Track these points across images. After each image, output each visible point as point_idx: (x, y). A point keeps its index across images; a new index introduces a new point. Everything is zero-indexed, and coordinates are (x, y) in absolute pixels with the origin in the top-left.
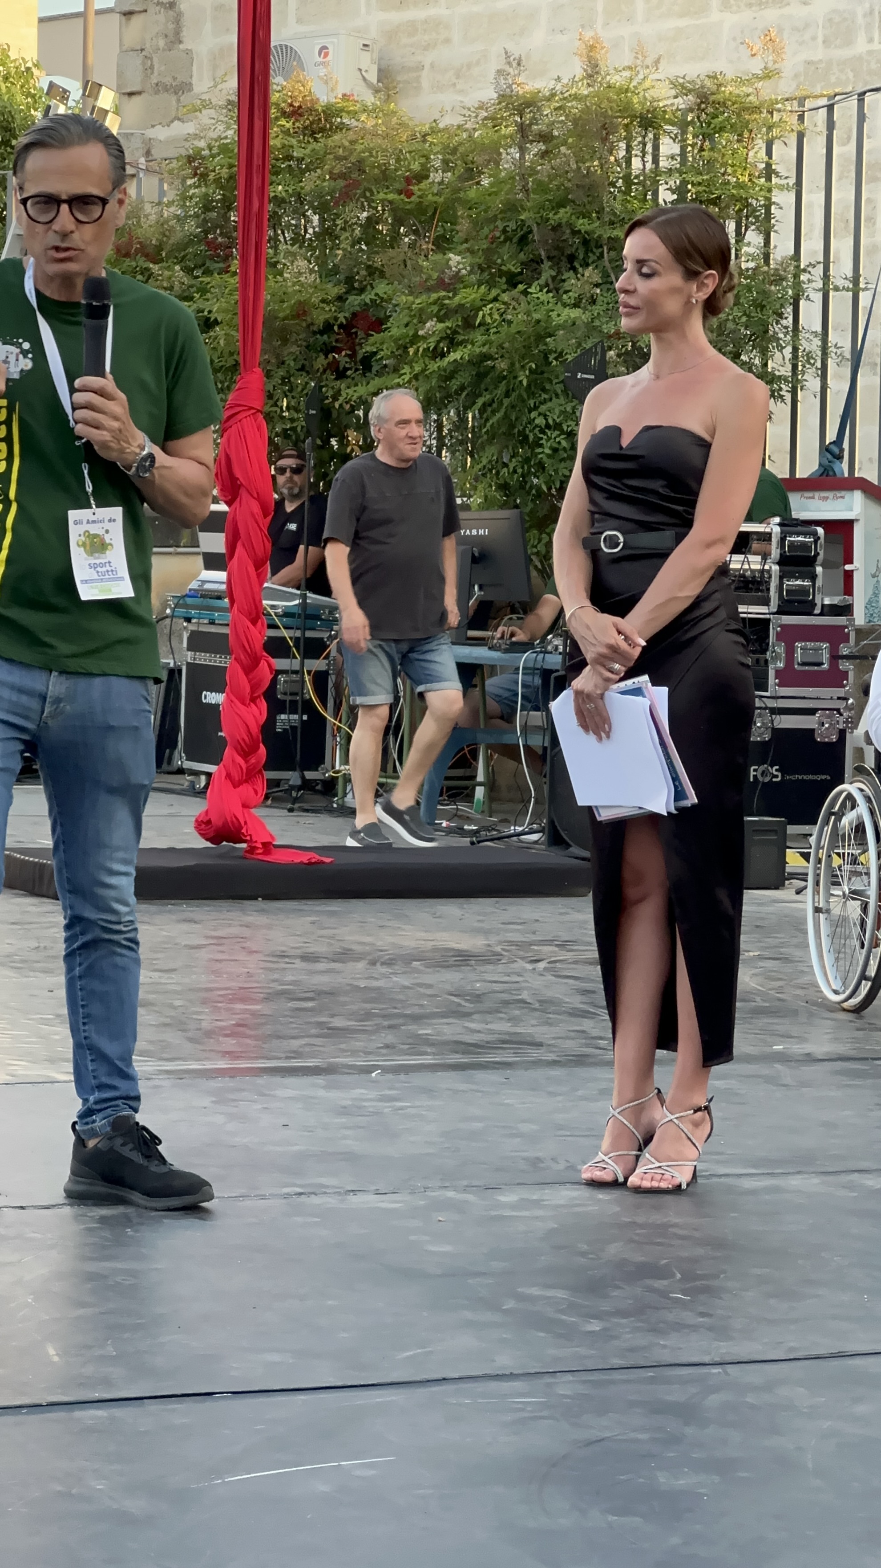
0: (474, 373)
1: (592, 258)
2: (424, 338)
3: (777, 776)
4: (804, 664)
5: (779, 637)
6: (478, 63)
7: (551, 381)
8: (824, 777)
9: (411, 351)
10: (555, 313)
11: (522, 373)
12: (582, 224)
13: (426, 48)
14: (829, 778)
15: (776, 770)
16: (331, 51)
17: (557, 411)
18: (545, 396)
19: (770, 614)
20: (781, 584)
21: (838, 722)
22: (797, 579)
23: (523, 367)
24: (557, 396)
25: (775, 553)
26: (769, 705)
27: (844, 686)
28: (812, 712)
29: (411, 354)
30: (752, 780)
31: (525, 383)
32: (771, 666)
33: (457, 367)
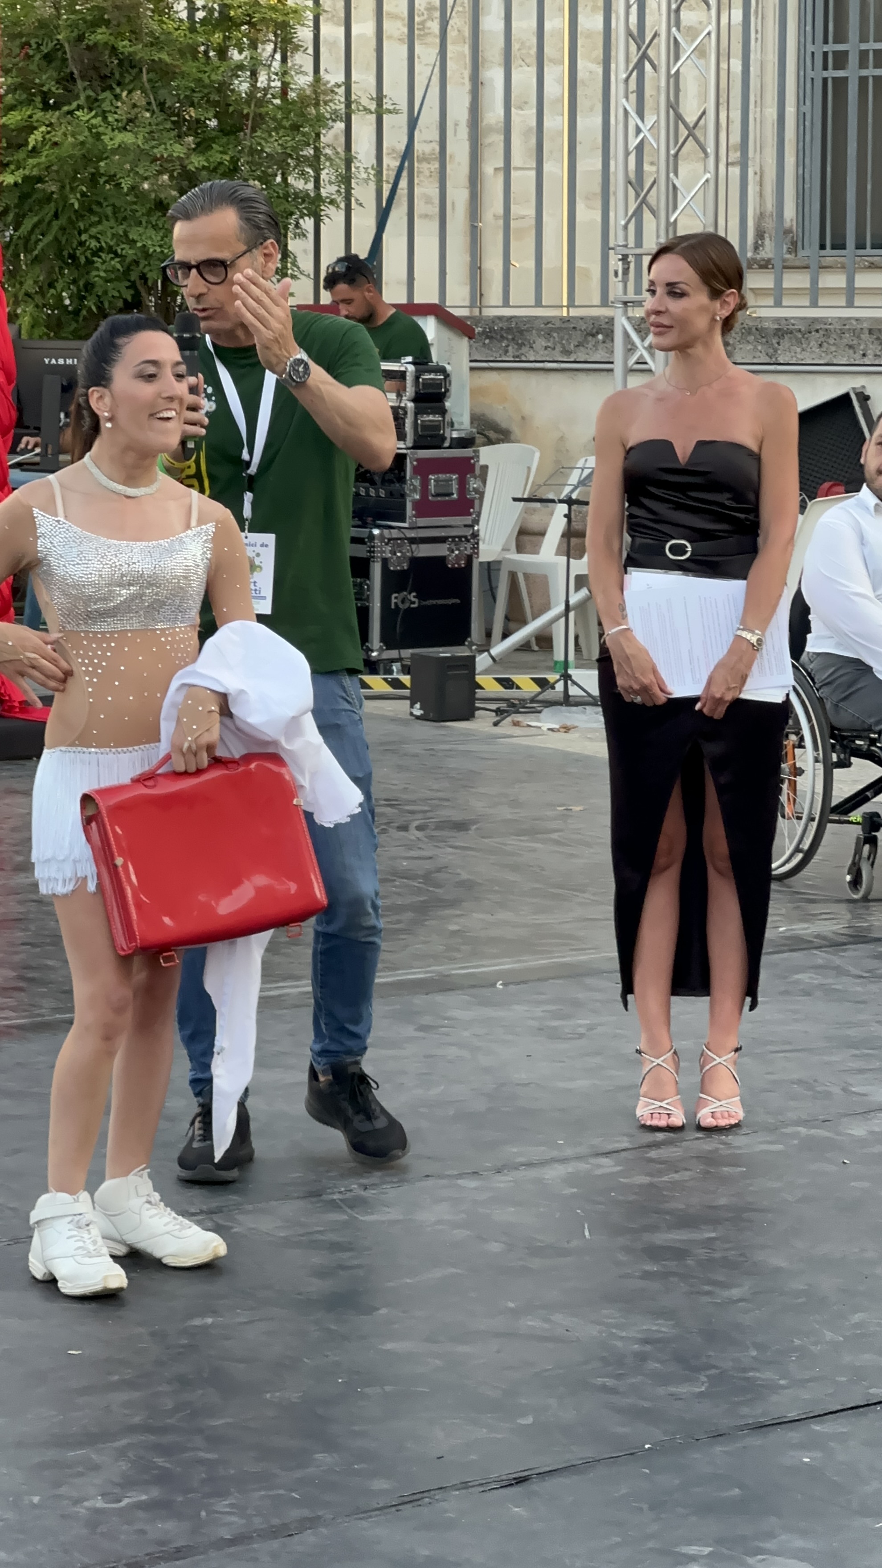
1: (128, 78)
3: (414, 603)
4: (438, 495)
5: (416, 470)
7: (99, 204)
8: (454, 601)
10: (107, 137)
11: (72, 196)
12: (124, 46)
14: (458, 601)
15: (414, 597)
17: (109, 235)
18: (95, 219)
19: (407, 448)
20: (416, 420)
21: (466, 548)
22: (428, 414)
23: (73, 189)
25: (410, 391)
26: (408, 536)
27: (470, 514)
28: (443, 540)
30: (393, 607)
31: (76, 206)
32: (408, 500)
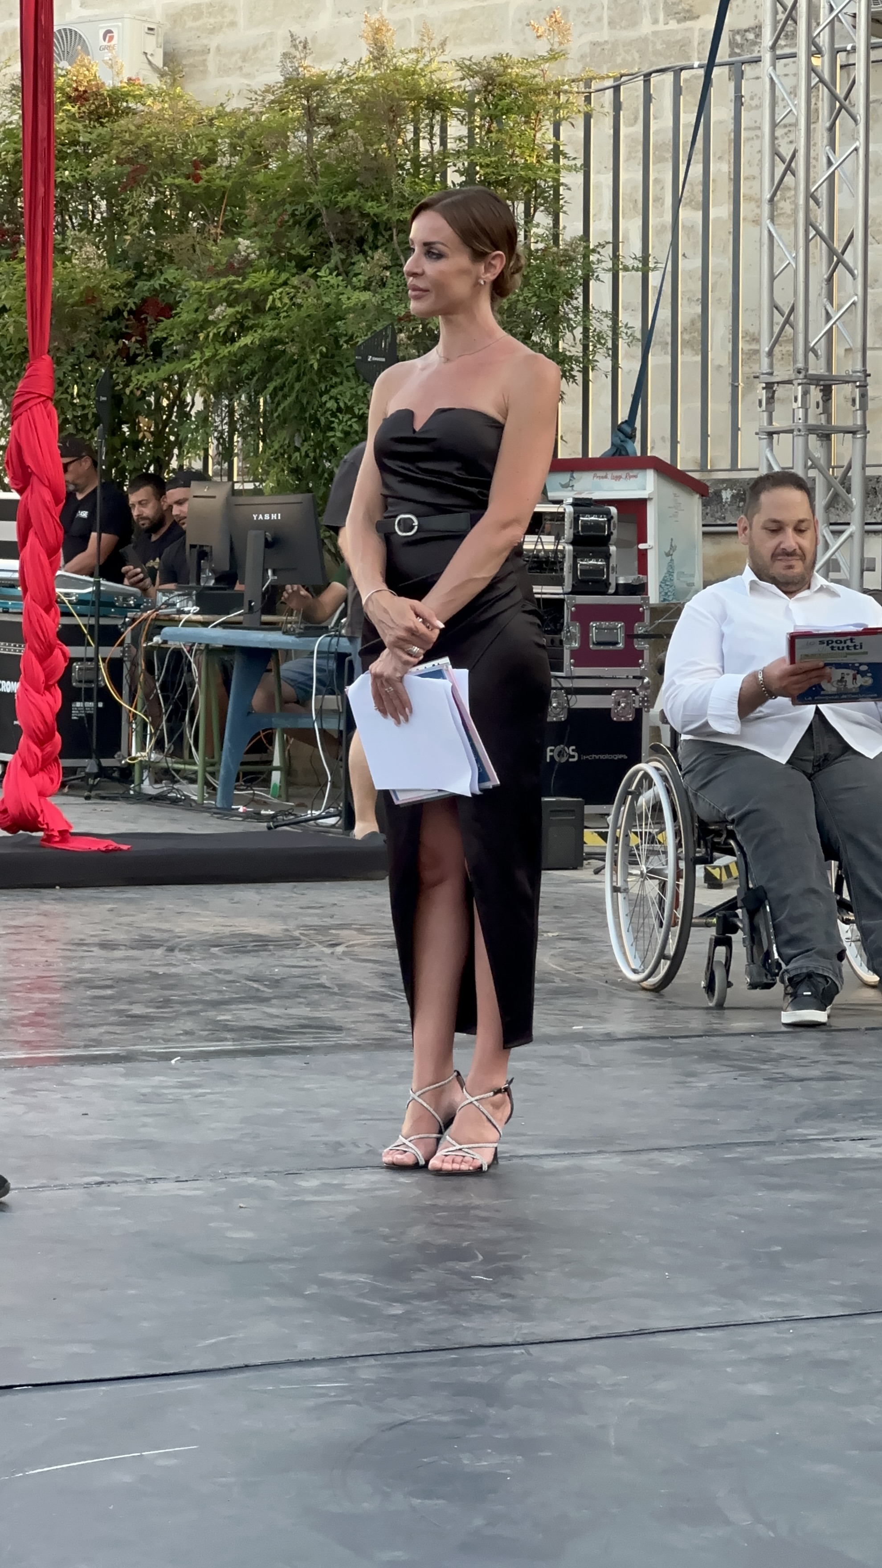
0: (265, 358)
1: (381, 241)
2: (214, 323)
3: (573, 757)
5: (575, 617)
6: (264, 46)
7: (341, 365)
8: (620, 756)
9: (202, 336)
10: (345, 296)
11: (313, 357)
12: (371, 207)
13: (213, 31)
14: (625, 757)
15: (573, 750)
16: (115, 34)
17: (348, 395)
18: (335, 380)
19: (564, 594)
20: (575, 564)
21: (634, 701)
22: (590, 558)
23: (313, 351)
24: (348, 379)
25: (568, 533)
26: (565, 685)
27: (639, 665)
28: (607, 691)
29: (201, 338)
30: (548, 760)
31: (316, 366)
32: (566, 646)
33: (247, 352)
